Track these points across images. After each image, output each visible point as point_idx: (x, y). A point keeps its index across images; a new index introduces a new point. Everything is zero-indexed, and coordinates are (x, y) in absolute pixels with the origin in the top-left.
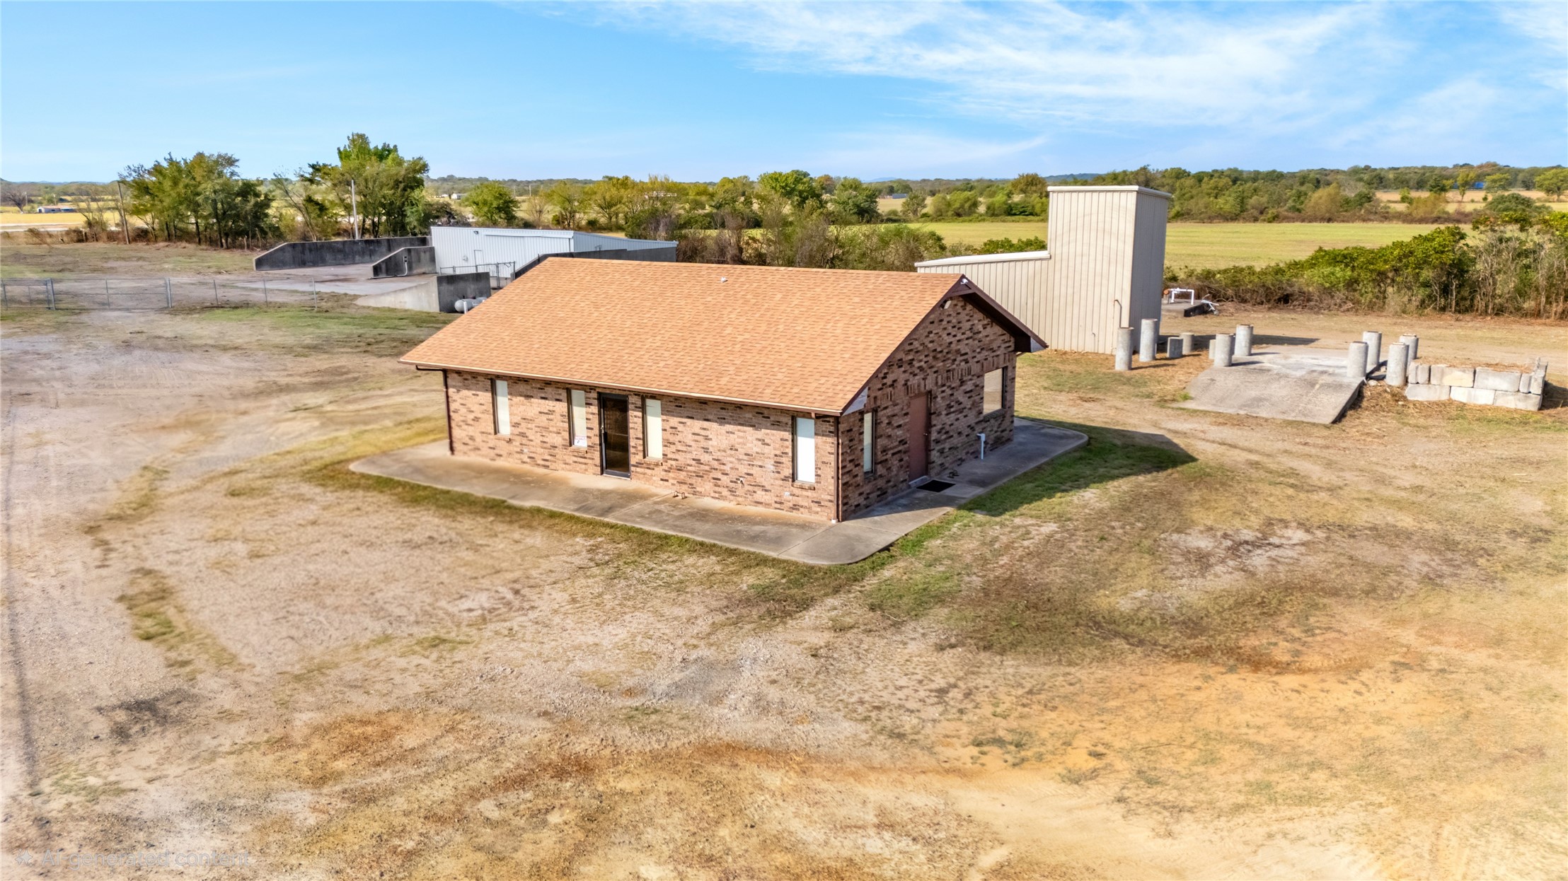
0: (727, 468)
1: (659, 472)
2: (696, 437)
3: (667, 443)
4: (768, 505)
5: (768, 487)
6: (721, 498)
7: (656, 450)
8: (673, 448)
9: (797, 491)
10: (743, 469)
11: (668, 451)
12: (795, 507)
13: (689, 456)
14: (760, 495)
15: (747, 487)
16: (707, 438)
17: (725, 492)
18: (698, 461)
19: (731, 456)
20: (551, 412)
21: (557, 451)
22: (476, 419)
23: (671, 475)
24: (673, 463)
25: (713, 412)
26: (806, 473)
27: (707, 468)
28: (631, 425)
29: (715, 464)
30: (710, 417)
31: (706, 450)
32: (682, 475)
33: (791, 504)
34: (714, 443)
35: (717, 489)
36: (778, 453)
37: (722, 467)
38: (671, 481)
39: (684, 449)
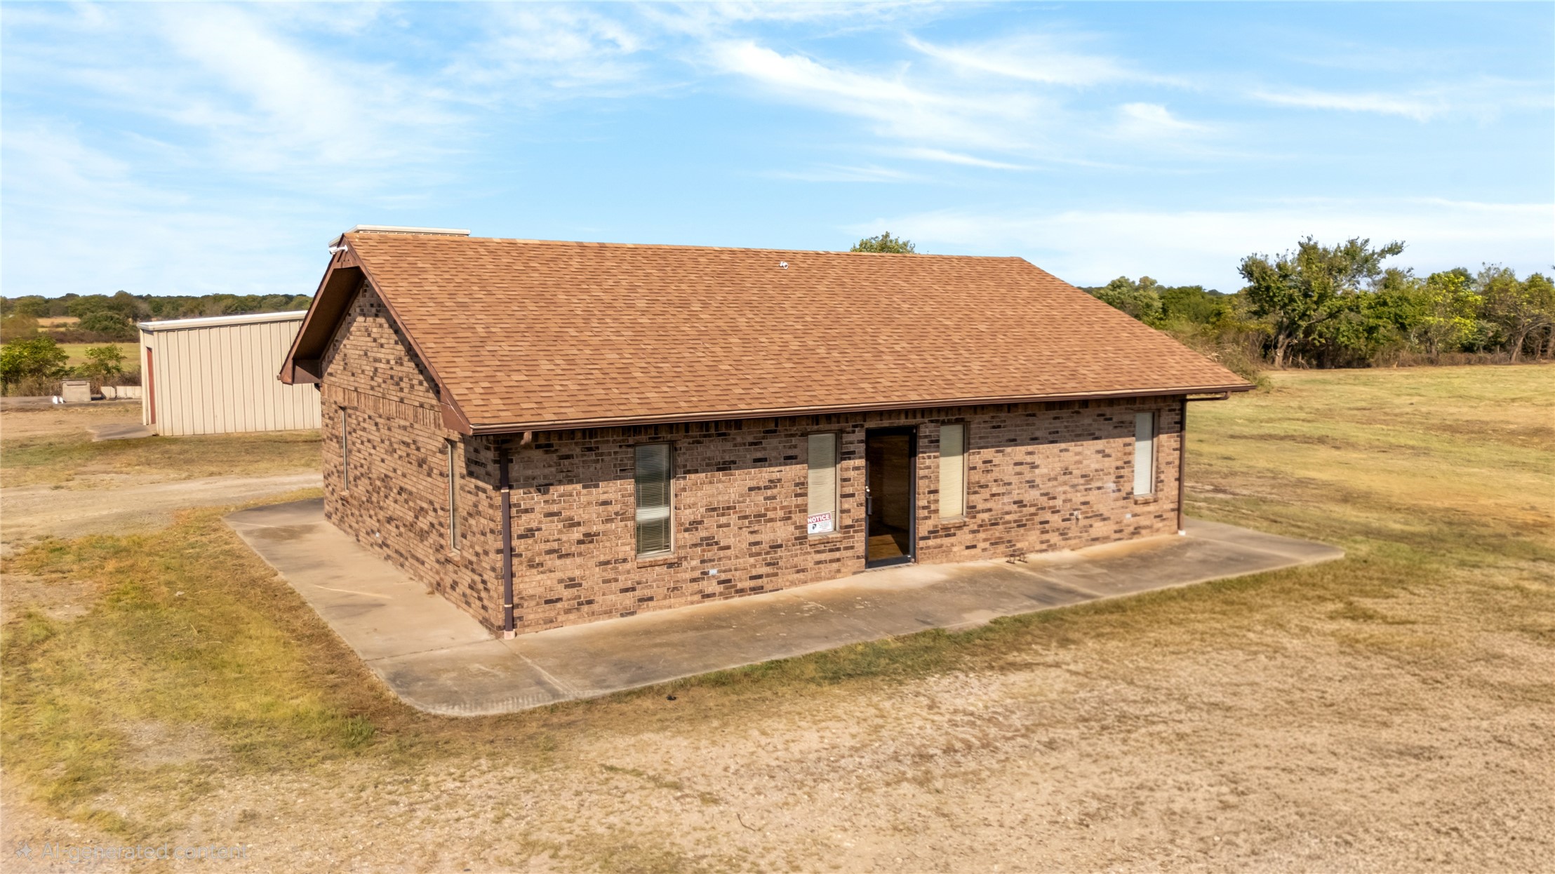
0: (1058, 503)
1: (965, 537)
2: (1018, 468)
3: (972, 488)
4: (1106, 539)
5: (1106, 514)
6: (1052, 547)
7: (951, 504)
8: (985, 493)
9: (1138, 509)
15: (1083, 522)
23: (982, 535)
24: (986, 516)
25: (1044, 422)
27: (1033, 510)
28: (921, 473)
29: (1044, 501)
30: (1038, 434)
31: (1032, 484)
32: (998, 532)
33: (1131, 529)
34: (1042, 470)
35: (1045, 537)
37: (1051, 503)
38: (982, 545)
39: (1002, 490)
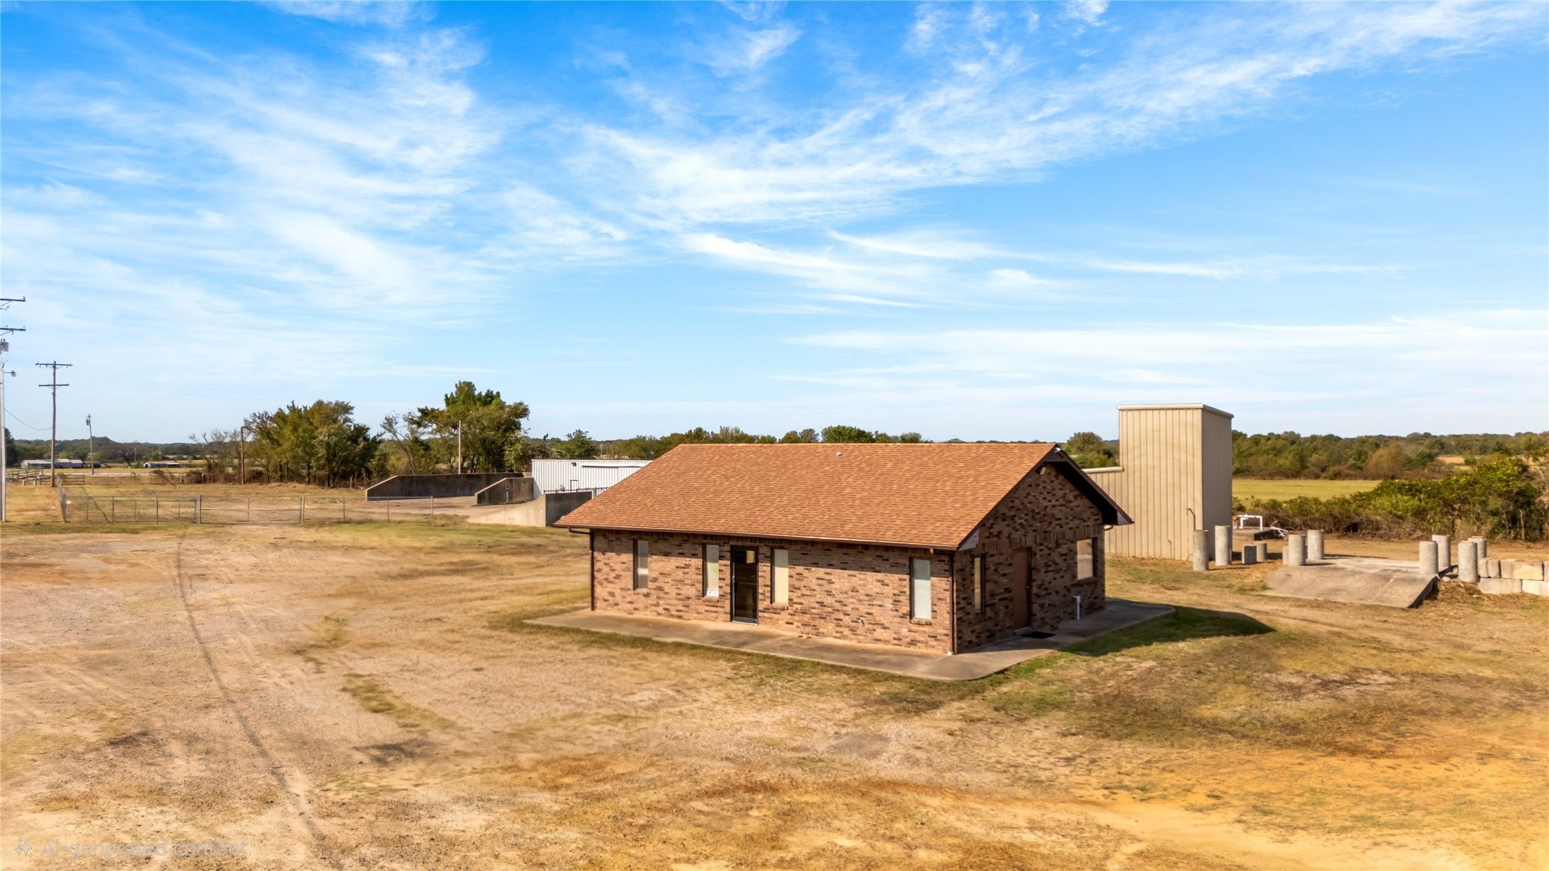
0: (848, 609)
1: (785, 616)
2: (820, 582)
3: (793, 588)
4: (887, 642)
5: (886, 625)
6: (843, 637)
7: (782, 597)
8: (798, 593)
9: (914, 627)
10: (864, 609)
11: (794, 595)
12: (913, 643)
13: (813, 599)
14: (880, 633)
15: (867, 626)
16: (830, 582)
17: (846, 632)
18: (822, 604)
19: (853, 597)
20: (687, 566)
21: (690, 602)
22: (618, 577)
23: (796, 618)
24: (798, 606)
25: (837, 556)
26: (923, 611)
27: (830, 610)
28: (760, 574)
29: (838, 606)
30: (834, 562)
31: (829, 593)
32: (806, 618)
33: (908, 640)
34: (836, 586)
35: (839, 629)
36: (896, 592)
37: (844, 608)
38: (796, 624)
39: (809, 593)
